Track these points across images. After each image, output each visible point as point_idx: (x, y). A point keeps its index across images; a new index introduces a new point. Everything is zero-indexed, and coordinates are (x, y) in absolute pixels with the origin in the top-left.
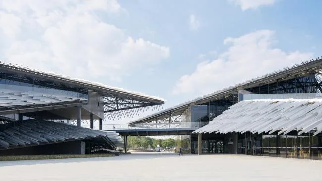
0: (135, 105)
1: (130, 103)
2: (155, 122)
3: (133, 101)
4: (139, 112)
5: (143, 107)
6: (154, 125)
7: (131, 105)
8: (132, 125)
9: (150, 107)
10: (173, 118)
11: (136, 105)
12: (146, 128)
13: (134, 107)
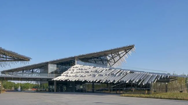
0: (7, 59)
1: (3, 58)
2: (21, 72)
3: (6, 56)
4: (11, 64)
5: (14, 62)
6: (21, 74)
7: (5, 59)
8: (3, 72)
9: (20, 62)
10: (35, 70)
11: (9, 60)
12: (14, 75)
13: (6, 61)
